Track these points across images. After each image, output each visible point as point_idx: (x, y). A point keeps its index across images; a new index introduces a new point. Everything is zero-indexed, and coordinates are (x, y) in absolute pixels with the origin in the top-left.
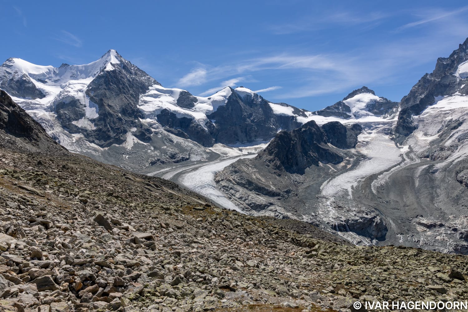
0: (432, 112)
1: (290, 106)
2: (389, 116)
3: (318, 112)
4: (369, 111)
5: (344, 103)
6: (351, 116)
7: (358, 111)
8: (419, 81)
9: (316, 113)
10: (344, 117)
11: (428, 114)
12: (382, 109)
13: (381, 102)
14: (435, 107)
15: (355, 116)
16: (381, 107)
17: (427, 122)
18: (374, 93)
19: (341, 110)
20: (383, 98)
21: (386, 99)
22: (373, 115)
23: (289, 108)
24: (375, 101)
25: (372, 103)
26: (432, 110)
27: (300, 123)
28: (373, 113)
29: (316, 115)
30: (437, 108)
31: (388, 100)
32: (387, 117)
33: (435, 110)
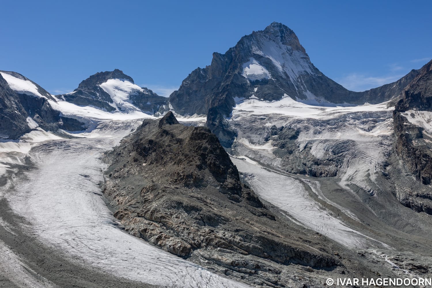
0: (244, 116)
1: (29, 80)
2: (160, 114)
3: (65, 96)
4: (134, 103)
5: (101, 89)
6: (115, 109)
7: (122, 102)
8: (189, 75)
9: (63, 97)
10: (106, 108)
11: (240, 118)
12: (149, 103)
13: (147, 95)
14: (242, 109)
15: (120, 109)
16: (147, 101)
17: (245, 127)
18: (132, 81)
19: (100, 98)
20: (146, 89)
21: (151, 91)
22: (140, 110)
23: (28, 82)
24: (138, 92)
25: (134, 94)
26: (241, 112)
27: (57, 111)
28: (139, 108)
29: (63, 100)
30: (245, 111)
31: (154, 92)
32: (159, 115)
33: (245, 113)
